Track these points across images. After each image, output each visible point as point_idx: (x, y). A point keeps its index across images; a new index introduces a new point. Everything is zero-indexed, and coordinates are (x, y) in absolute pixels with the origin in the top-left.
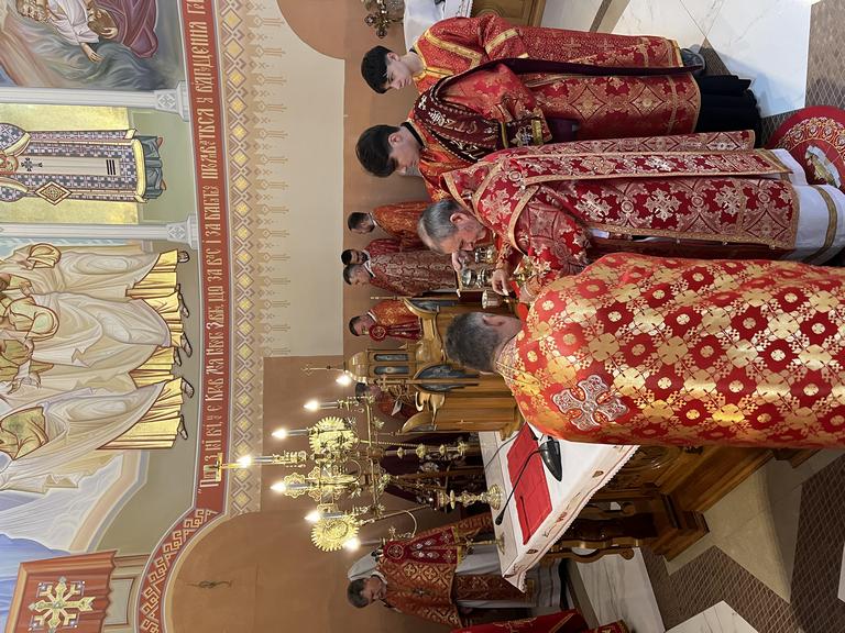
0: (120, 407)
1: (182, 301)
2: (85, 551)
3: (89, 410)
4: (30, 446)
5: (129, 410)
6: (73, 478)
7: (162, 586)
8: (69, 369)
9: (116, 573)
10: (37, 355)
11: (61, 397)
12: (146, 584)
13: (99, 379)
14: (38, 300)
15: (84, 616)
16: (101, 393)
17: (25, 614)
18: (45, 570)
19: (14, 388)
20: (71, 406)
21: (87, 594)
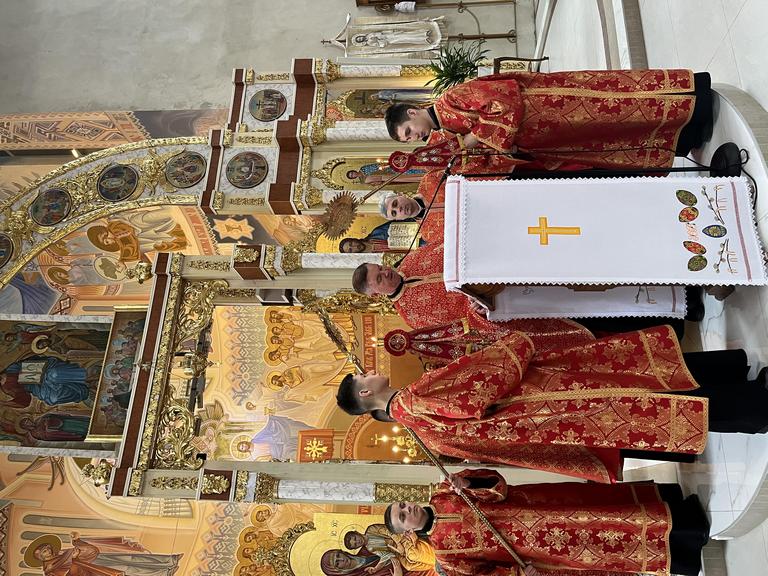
0: (330, 368)
1: (353, 323)
2: (322, 428)
3: (318, 369)
4: (297, 382)
5: (334, 369)
6: (315, 397)
7: (353, 445)
8: (309, 351)
9: (335, 438)
10: (295, 345)
11: (307, 363)
12: (347, 443)
13: (321, 356)
14: (295, 323)
15: (324, 454)
16: (322, 361)
17: (303, 452)
18: (309, 434)
19: (288, 358)
20: (311, 366)
21: (325, 445)
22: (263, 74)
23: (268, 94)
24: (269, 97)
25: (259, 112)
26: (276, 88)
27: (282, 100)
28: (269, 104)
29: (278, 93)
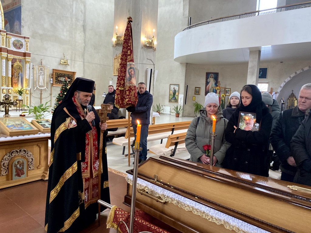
22: (28, 44)
23: (22, 45)
24: (21, 45)
25: (16, 42)
26: (23, 47)
27: (20, 48)
28: (18, 45)
29: (22, 47)
